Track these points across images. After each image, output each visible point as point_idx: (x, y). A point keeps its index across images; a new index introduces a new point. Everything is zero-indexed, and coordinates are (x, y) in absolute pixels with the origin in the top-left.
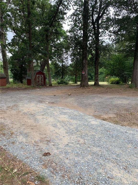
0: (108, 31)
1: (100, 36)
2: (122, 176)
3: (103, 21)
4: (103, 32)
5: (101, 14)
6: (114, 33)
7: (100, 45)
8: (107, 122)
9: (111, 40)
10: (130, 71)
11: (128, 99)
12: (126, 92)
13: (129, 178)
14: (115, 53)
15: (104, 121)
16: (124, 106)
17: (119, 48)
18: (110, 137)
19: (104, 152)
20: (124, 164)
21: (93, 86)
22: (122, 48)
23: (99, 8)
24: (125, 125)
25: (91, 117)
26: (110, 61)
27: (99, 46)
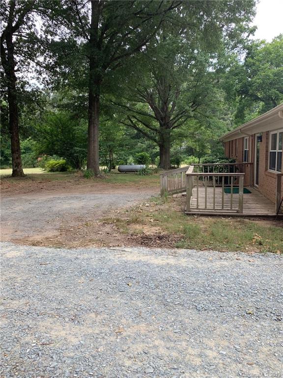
0: (33, 61)
1: (16, 71)
2: (68, 332)
3: (21, 38)
4: (24, 63)
5: (15, 22)
6: (47, 67)
7: (19, 90)
8: (42, 248)
9: (41, 81)
10: (85, 146)
11: (82, 199)
12: (78, 186)
13: (79, 332)
14: (54, 110)
15: (34, 247)
16: (75, 213)
17: (60, 100)
18: (47, 273)
19: (34, 303)
20: (72, 312)
21: (10, 177)
22: (65, 101)
23: (8, 9)
24: (75, 246)
25: (6, 244)
26: (44, 124)
27: (15, 91)
